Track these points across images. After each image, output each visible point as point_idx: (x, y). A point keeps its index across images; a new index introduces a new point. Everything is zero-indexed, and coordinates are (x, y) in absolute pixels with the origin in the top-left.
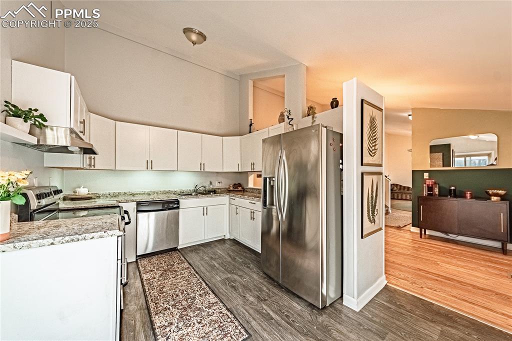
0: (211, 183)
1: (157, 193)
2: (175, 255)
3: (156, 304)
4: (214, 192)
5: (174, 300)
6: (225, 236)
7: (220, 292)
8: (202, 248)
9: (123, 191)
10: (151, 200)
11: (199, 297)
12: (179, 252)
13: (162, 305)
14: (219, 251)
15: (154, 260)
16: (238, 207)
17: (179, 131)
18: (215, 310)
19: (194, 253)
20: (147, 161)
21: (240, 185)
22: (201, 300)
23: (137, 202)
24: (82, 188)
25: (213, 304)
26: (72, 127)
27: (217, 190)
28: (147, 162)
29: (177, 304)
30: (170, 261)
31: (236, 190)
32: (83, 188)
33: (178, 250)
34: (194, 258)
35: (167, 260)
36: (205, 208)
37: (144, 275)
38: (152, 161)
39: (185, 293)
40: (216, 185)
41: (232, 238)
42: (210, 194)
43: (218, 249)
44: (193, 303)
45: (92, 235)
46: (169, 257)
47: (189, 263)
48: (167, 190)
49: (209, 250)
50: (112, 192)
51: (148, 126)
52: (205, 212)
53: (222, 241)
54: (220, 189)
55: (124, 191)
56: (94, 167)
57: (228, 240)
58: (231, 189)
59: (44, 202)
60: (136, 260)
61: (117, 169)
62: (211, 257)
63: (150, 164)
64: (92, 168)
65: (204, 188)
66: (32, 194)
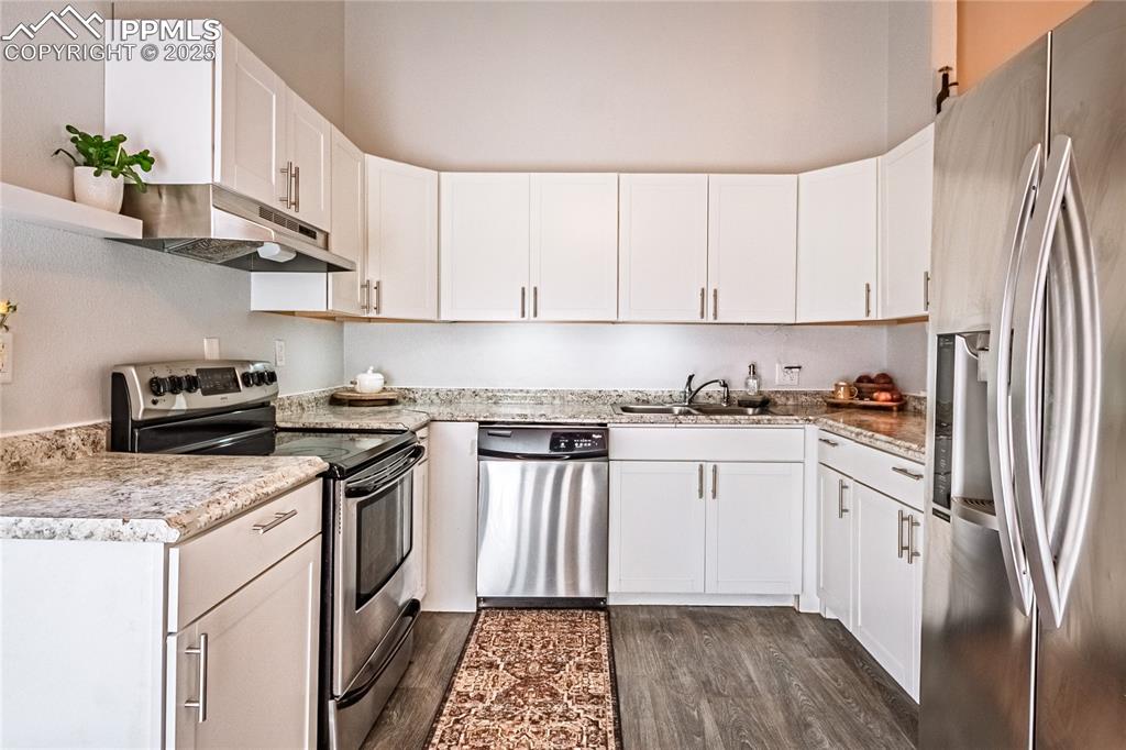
0: (753, 369)
1: (562, 398)
2: (591, 625)
4: (764, 405)
6: (797, 597)
8: (689, 624)
9: (470, 386)
10: (517, 420)
12: (608, 618)
14: (750, 661)
15: (521, 625)
16: (847, 482)
17: (622, 175)
19: (651, 638)
20: (523, 289)
21: (886, 381)
23: (481, 423)
24: (370, 372)
26: (218, 180)
27: (780, 400)
28: (523, 293)
30: (562, 647)
31: (867, 402)
32: (374, 372)
33: (606, 609)
34: (642, 663)
35: (554, 637)
36: (708, 469)
37: (465, 673)
38: (535, 289)
40: (775, 379)
41: (829, 615)
42: (746, 414)
43: (749, 652)
45: (91, 524)
46: (566, 626)
47: (614, 678)
48: (593, 389)
49: (710, 645)
50: (444, 387)
51: (525, 175)
52: (708, 482)
53: (781, 619)
54: (795, 394)
55: (473, 388)
56: (378, 312)
57: (808, 622)
58: (842, 396)
59: (181, 403)
60: (479, 609)
61: (444, 317)
62: (704, 679)
63: (530, 301)
64: (373, 314)
65: (722, 389)
66: (133, 376)
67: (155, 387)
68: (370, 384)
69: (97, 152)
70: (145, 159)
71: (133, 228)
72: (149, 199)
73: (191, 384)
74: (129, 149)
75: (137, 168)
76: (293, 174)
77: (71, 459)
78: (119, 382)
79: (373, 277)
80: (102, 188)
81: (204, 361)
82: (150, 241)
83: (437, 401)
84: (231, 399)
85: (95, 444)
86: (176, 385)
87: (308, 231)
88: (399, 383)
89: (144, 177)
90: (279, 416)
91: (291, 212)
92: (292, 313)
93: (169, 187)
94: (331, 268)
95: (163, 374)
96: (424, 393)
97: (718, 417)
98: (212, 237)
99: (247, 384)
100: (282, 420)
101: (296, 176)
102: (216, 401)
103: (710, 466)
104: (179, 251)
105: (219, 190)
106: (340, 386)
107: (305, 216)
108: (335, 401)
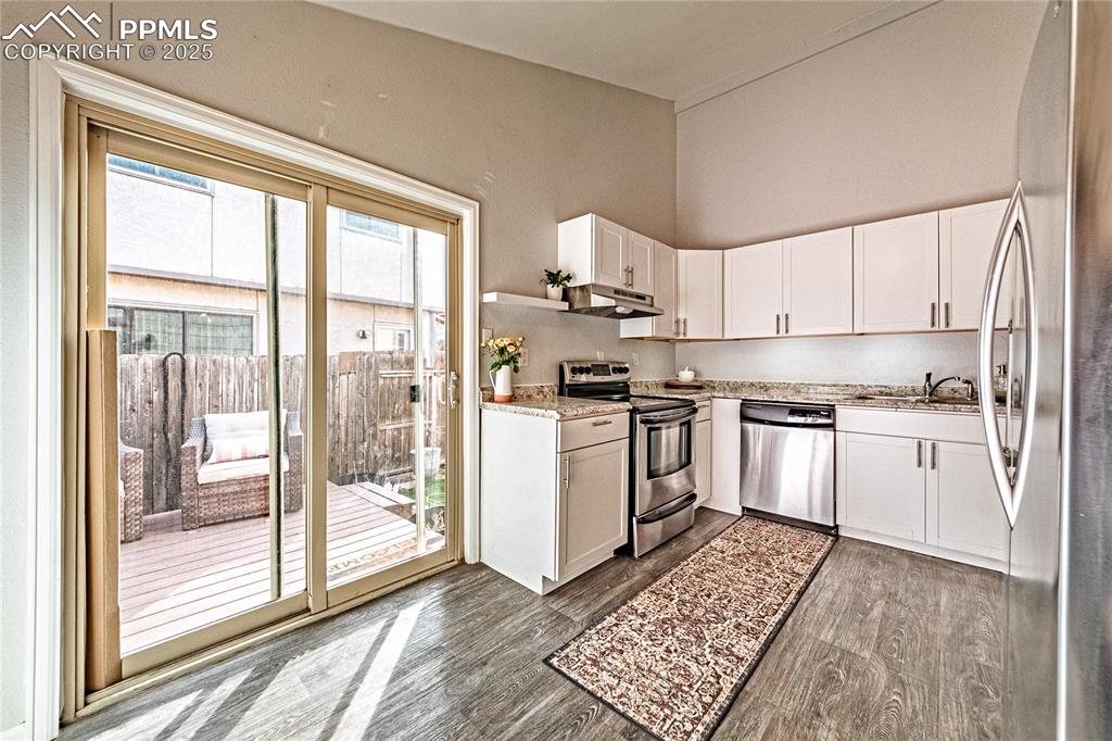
0: (1004, 369)
2: (818, 541)
3: (671, 582)
5: (696, 596)
7: (781, 656)
9: (747, 379)
11: (731, 626)
12: (835, 541)
13: (674, 589)
15: (767, 529)
18: (716, 663)
19: (863, 561)
22: (725, 633)
23: (741, 400)
24: (685, 370)
25: (732, 654)
26: (593, 281)
28: (778, 319)
29: (688, 605)
30: (788, 546)
32: (688, 370)
33: (835, 535)
34: (845, 570)
36: (927, 445)
37: (719, 540)
38: (787, 315)
39: (725, 601)
44: (709, 622)
46: (799, 537)
47: (817, 569)
52: (927, 455)
56: (686, 336)
59: (583, 378)
60: (743, 515)
61: (726, 337)
62: (892, 591)
63: (783, 322)
64: (682, 337)
65: (966, 385)
66: (565, 366)
67: (574, 370)
68: (686, 376)
69: (554, 278)
70: (568, 278)
71: (565, 306)
72: (572, 293)
73: (588, 371)
74: (564, 274)
75: (566, 282)
76: (630, 271)
77: (545, 397)
78: (561, 368)
79: (681, 316)
80: (555, 291)
81: (596, 361)
82: (571, 309)
83: (728, 388)
84: (607, 379)
85: (553, 392)
86: (582, 371)
87: (642, 297)
88: (705, 378)
89: (569, 285)
90: (631, 389)
91: (629, 289)
92: (642, 338)
93: (580, 287)
94: (653, 315)
95: (577, 366)
96: (720, 383)
97: (937, 405)
98: (592, 305)
99: (614, 372)
100: (633, 391)
101: (632, 272)
102: (599, 379)
103: (929, 443)
104: (586, 313)
105: (594, 285)
106: (670, 378)
107: (636, 289)
108: (668, 386)
